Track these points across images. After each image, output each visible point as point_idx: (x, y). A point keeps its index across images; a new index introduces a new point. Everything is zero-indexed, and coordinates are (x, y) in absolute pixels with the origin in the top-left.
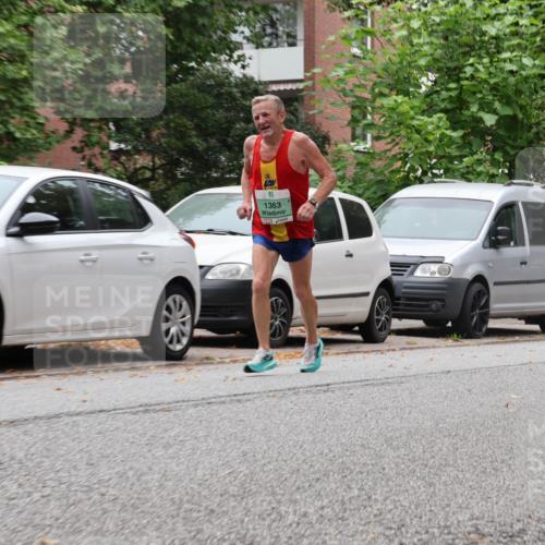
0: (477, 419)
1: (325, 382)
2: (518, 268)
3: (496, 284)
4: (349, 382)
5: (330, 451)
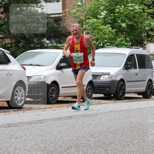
0: (121, 127)
1: (70, 116)
2: (135, 76)
3: (127, 82)
4: (78, 116)
5: (72, 139)
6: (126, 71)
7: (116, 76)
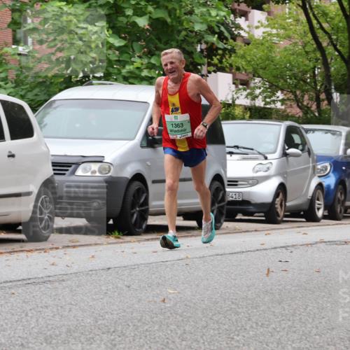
0: (134, 315)
3: (154, 182)
4: (11, 282)
6: (148, 151)
7: (123, 165)
